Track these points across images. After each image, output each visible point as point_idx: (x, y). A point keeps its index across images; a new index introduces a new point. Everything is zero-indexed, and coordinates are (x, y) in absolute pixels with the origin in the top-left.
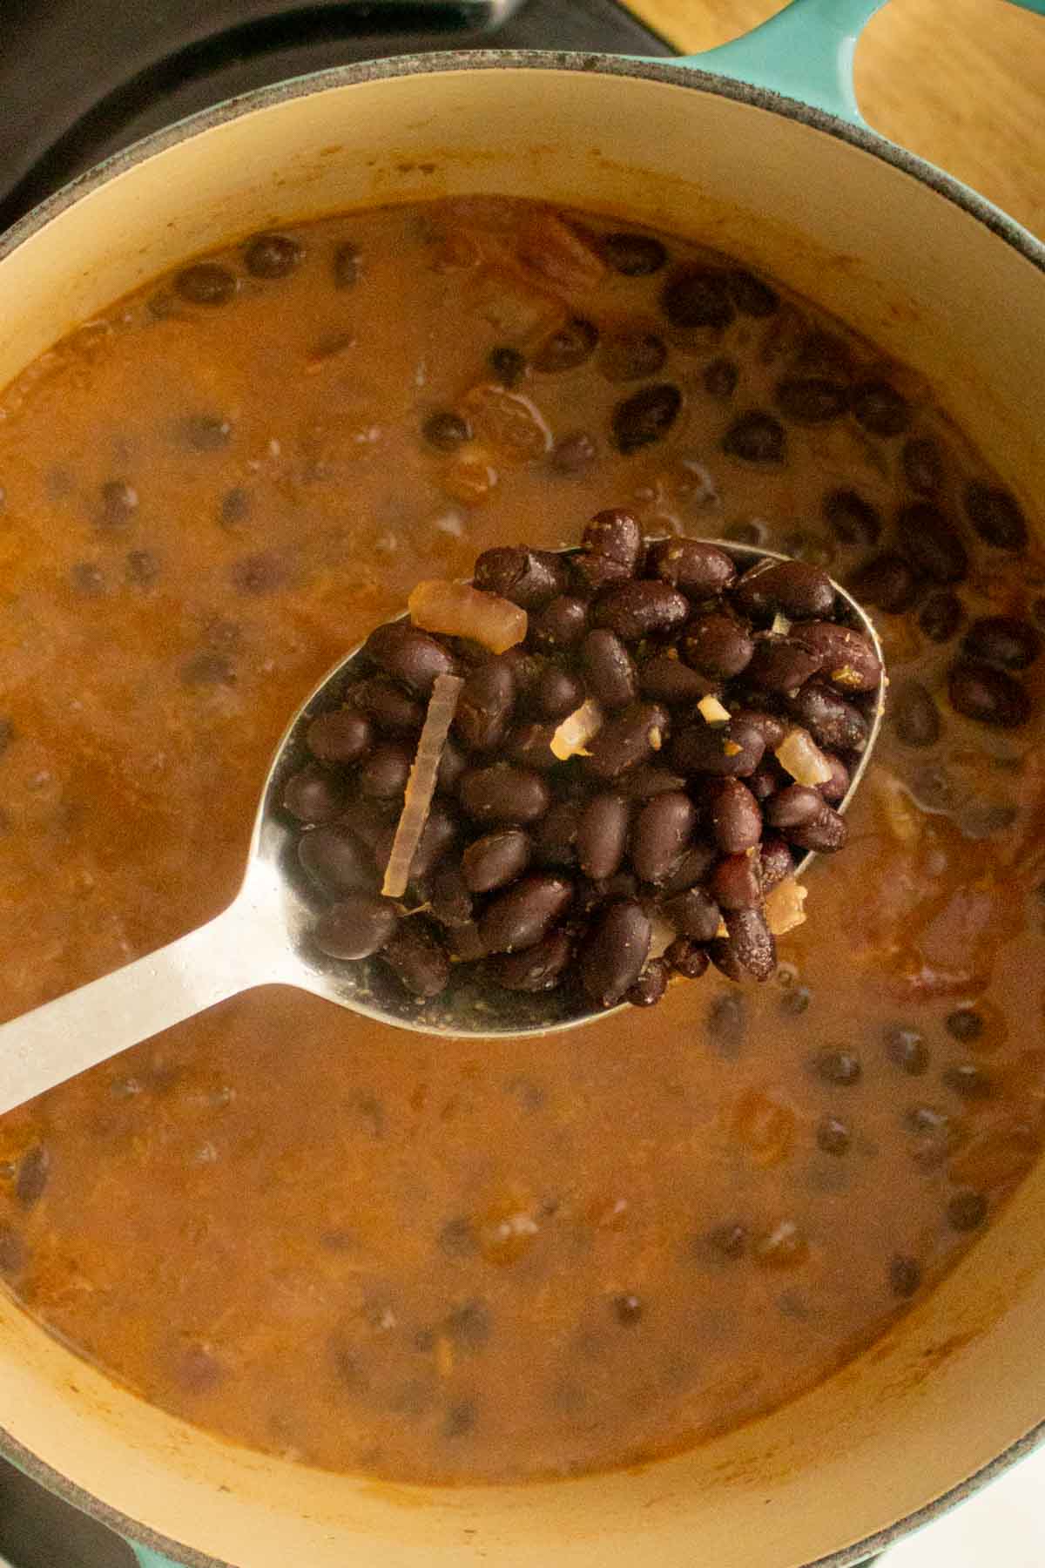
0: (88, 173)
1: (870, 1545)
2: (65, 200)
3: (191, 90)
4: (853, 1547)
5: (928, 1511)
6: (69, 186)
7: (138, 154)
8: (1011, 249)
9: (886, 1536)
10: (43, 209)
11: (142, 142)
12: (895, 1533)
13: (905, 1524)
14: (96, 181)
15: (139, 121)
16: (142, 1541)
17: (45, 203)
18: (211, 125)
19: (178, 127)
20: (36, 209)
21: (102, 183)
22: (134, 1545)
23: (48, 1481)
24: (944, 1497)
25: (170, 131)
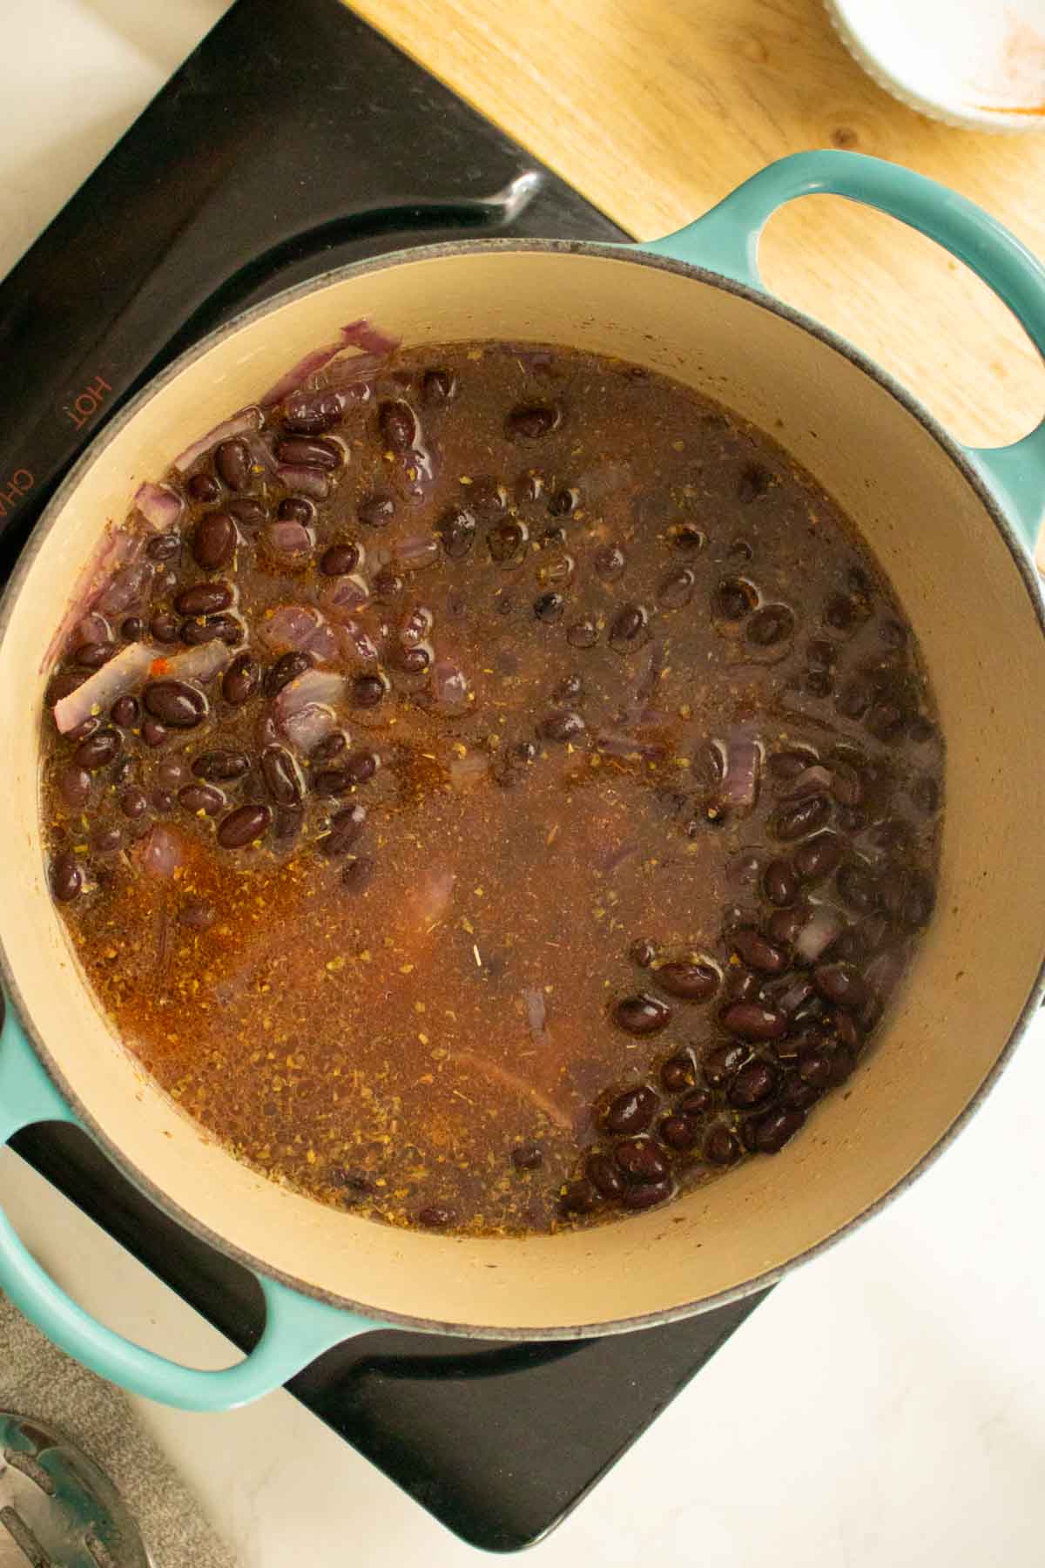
0: (227, 324)
1: (770, 1276)
2: (211, 344)
3: (295, 267)
4: (758, 1279)
5: (809, 1254)
6: (213, 333)
7: (261, 311)
8: (867, 377)
9: (780, 1270)
10: (196, 349)
11: (264, 302)
12: (786, 1268)
13: (793, 1262)
14: (231, 330)
15: (260, 289)
16: (265, 1273)
17: (197, 345)
18: (313, 290)
19: (289, 293)
20: (191, 349)
21: (236, 331)
22: (259, 1276)
23: (199, 1232)
24: (823, 1243)
25: (284, 295)
